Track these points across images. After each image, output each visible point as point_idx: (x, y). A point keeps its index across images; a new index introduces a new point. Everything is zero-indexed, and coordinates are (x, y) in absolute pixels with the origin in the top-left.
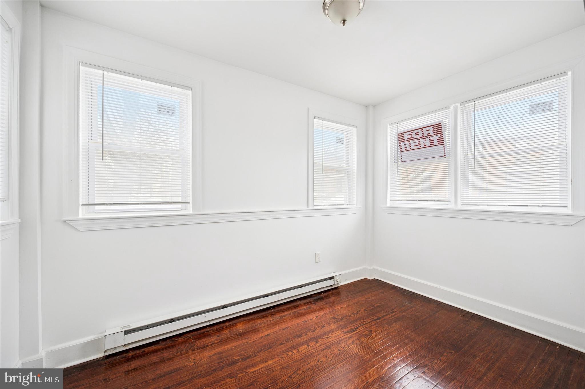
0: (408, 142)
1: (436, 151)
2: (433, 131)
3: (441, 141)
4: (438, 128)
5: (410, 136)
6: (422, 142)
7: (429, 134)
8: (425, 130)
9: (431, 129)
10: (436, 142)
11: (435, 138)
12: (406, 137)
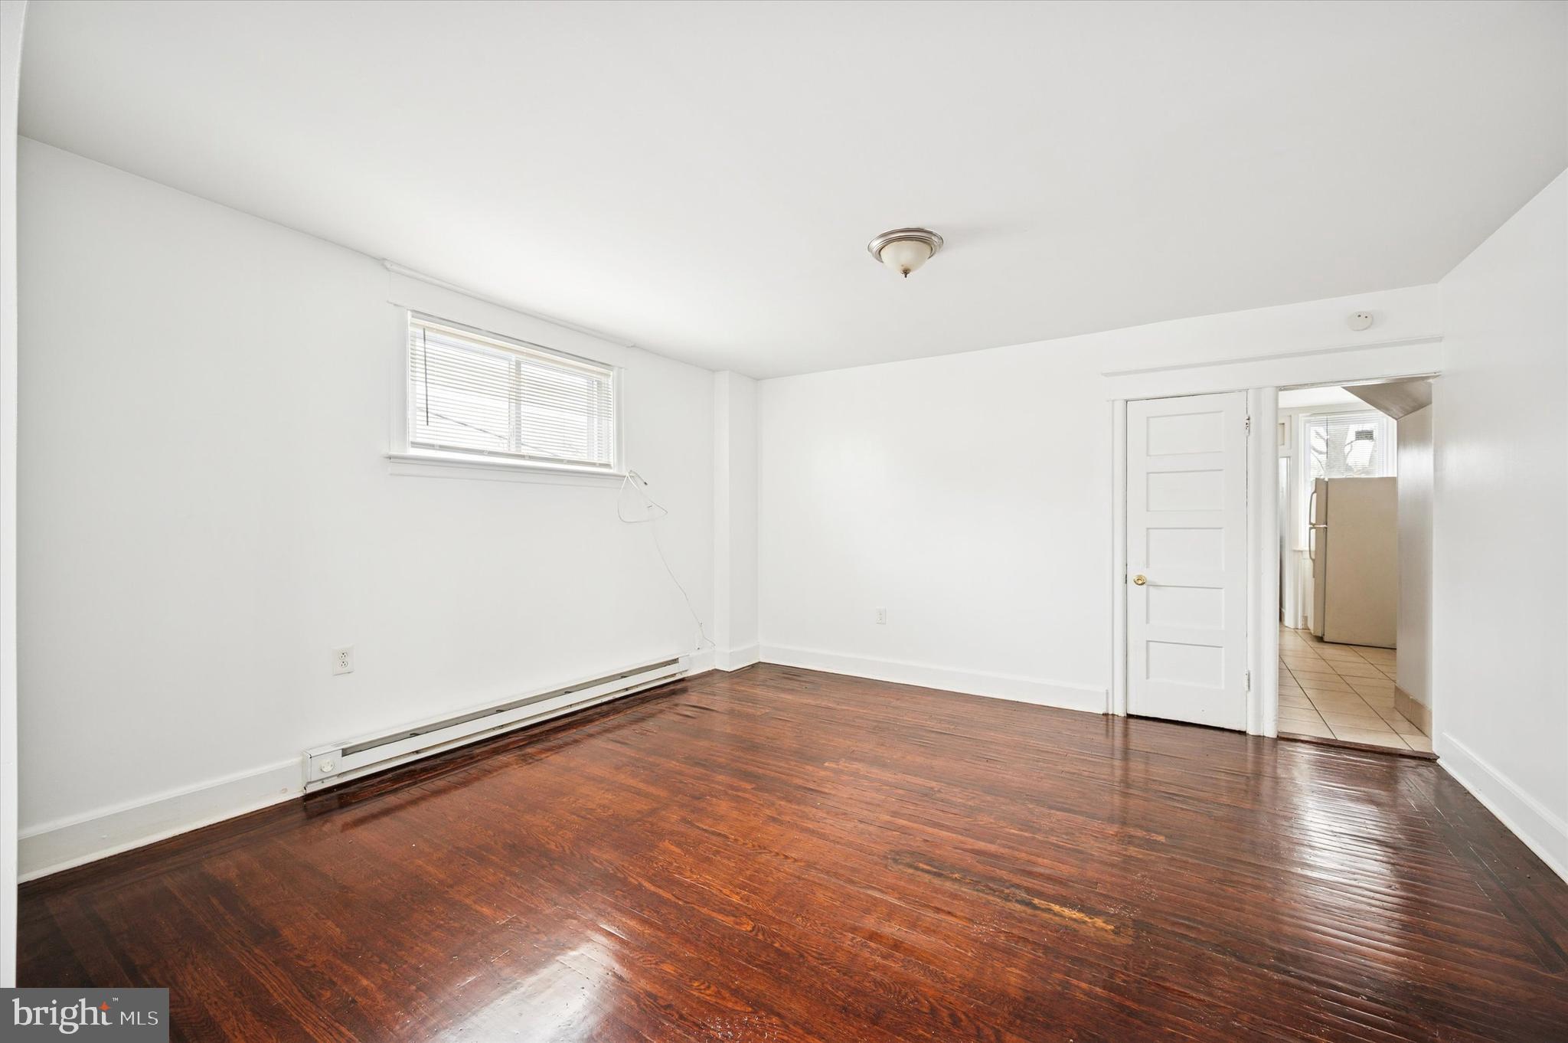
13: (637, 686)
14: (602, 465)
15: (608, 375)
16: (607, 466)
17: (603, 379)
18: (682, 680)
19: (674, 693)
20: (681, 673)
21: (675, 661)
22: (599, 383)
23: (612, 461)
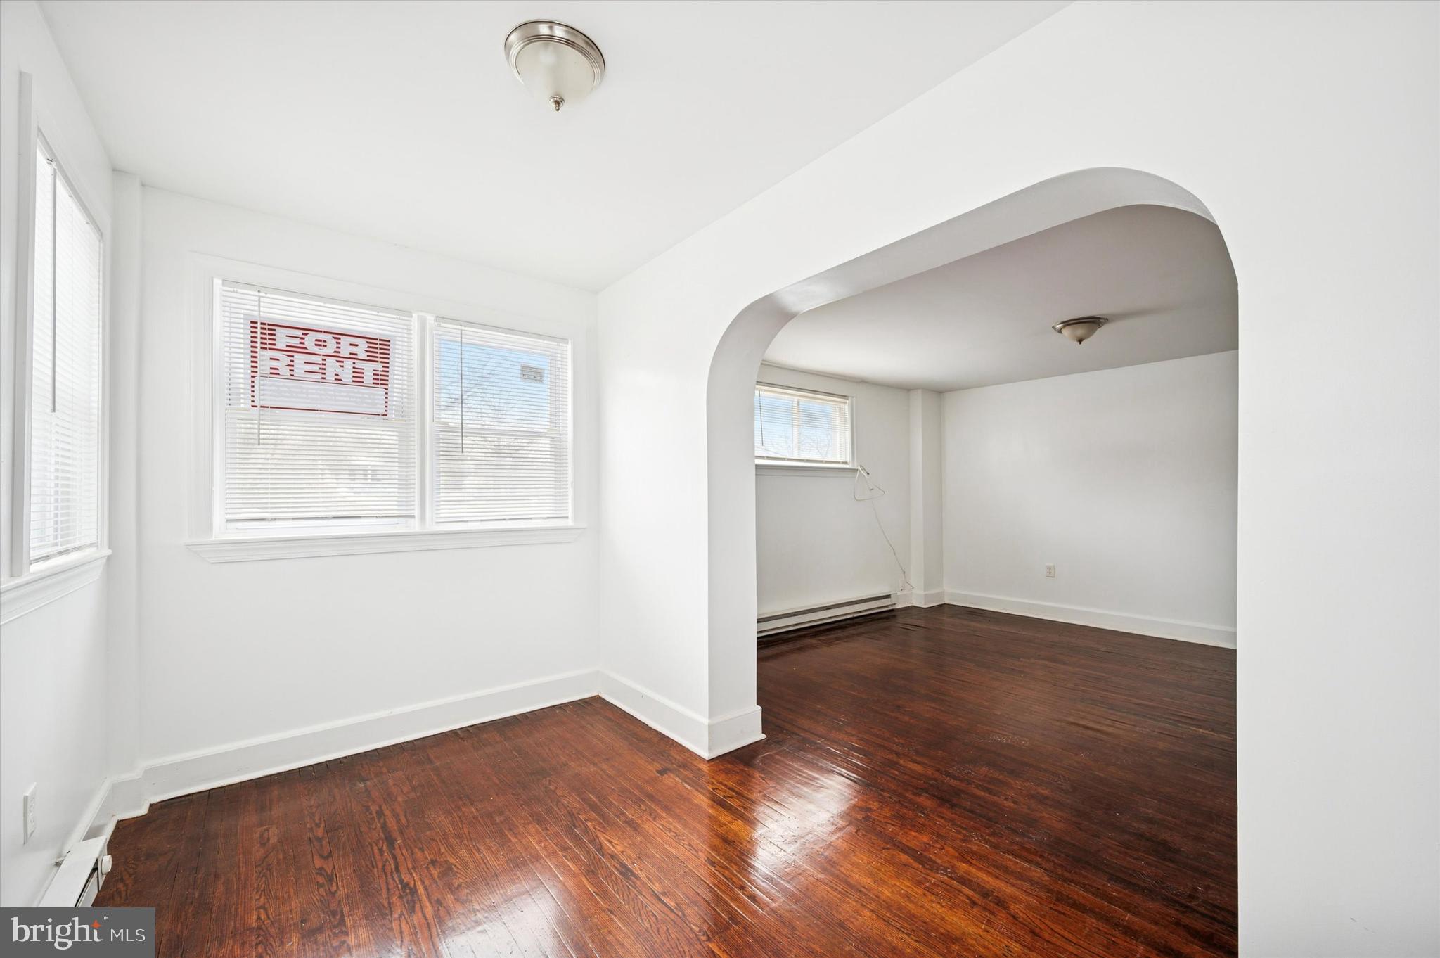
0: (289, 356)
1: (366, 400)
2: (367, 351)
3: (382, 380)
4: (379, 348)
5: (296, 342)
6: (330, 369)
7: (356, 354)
8: (345, 341)
9: (363, 344)
10: (368, 377)
11: (369, 369)
12: (282, 340)
13: (866, 610)
14: (844, 463)
15: (845, 403)
16: (846, 463)
17: (842, 406)
18: (893, 610)
19: (887, 618)
20: (892, 605)
21: (888, 597)
22: (840, 408)
23: (848, 459)
